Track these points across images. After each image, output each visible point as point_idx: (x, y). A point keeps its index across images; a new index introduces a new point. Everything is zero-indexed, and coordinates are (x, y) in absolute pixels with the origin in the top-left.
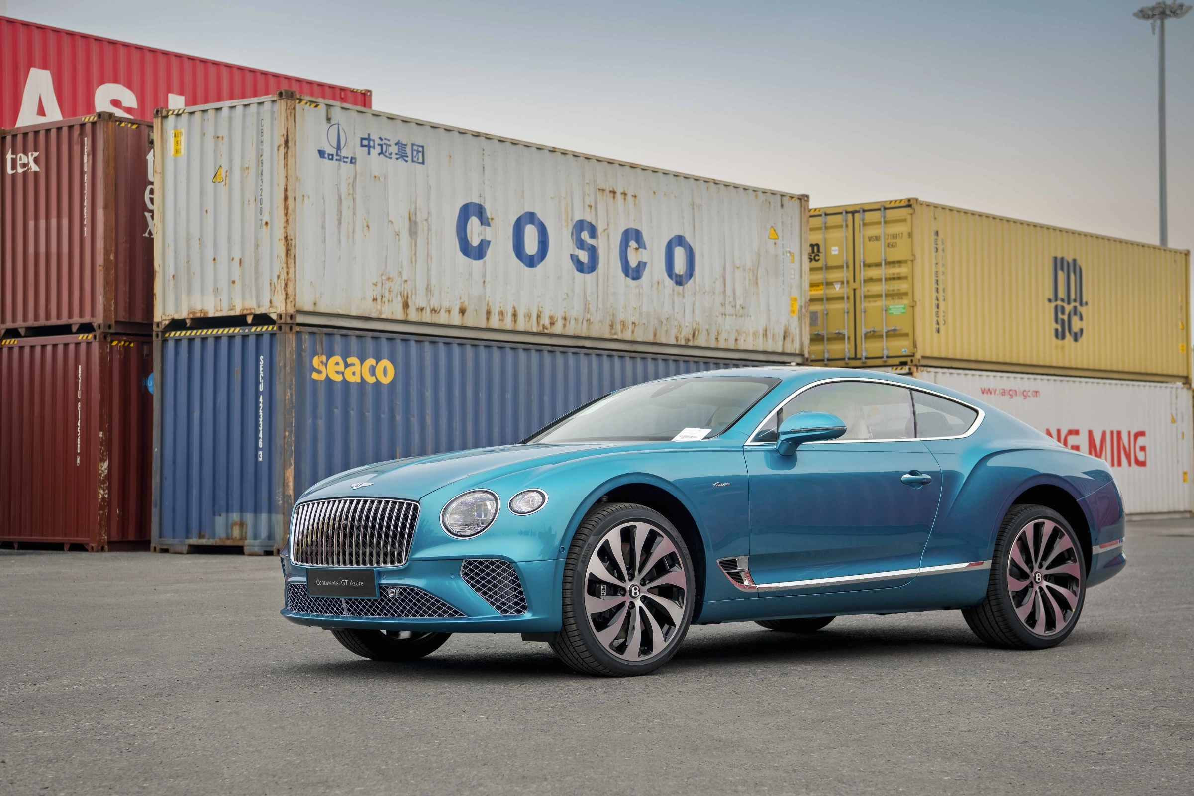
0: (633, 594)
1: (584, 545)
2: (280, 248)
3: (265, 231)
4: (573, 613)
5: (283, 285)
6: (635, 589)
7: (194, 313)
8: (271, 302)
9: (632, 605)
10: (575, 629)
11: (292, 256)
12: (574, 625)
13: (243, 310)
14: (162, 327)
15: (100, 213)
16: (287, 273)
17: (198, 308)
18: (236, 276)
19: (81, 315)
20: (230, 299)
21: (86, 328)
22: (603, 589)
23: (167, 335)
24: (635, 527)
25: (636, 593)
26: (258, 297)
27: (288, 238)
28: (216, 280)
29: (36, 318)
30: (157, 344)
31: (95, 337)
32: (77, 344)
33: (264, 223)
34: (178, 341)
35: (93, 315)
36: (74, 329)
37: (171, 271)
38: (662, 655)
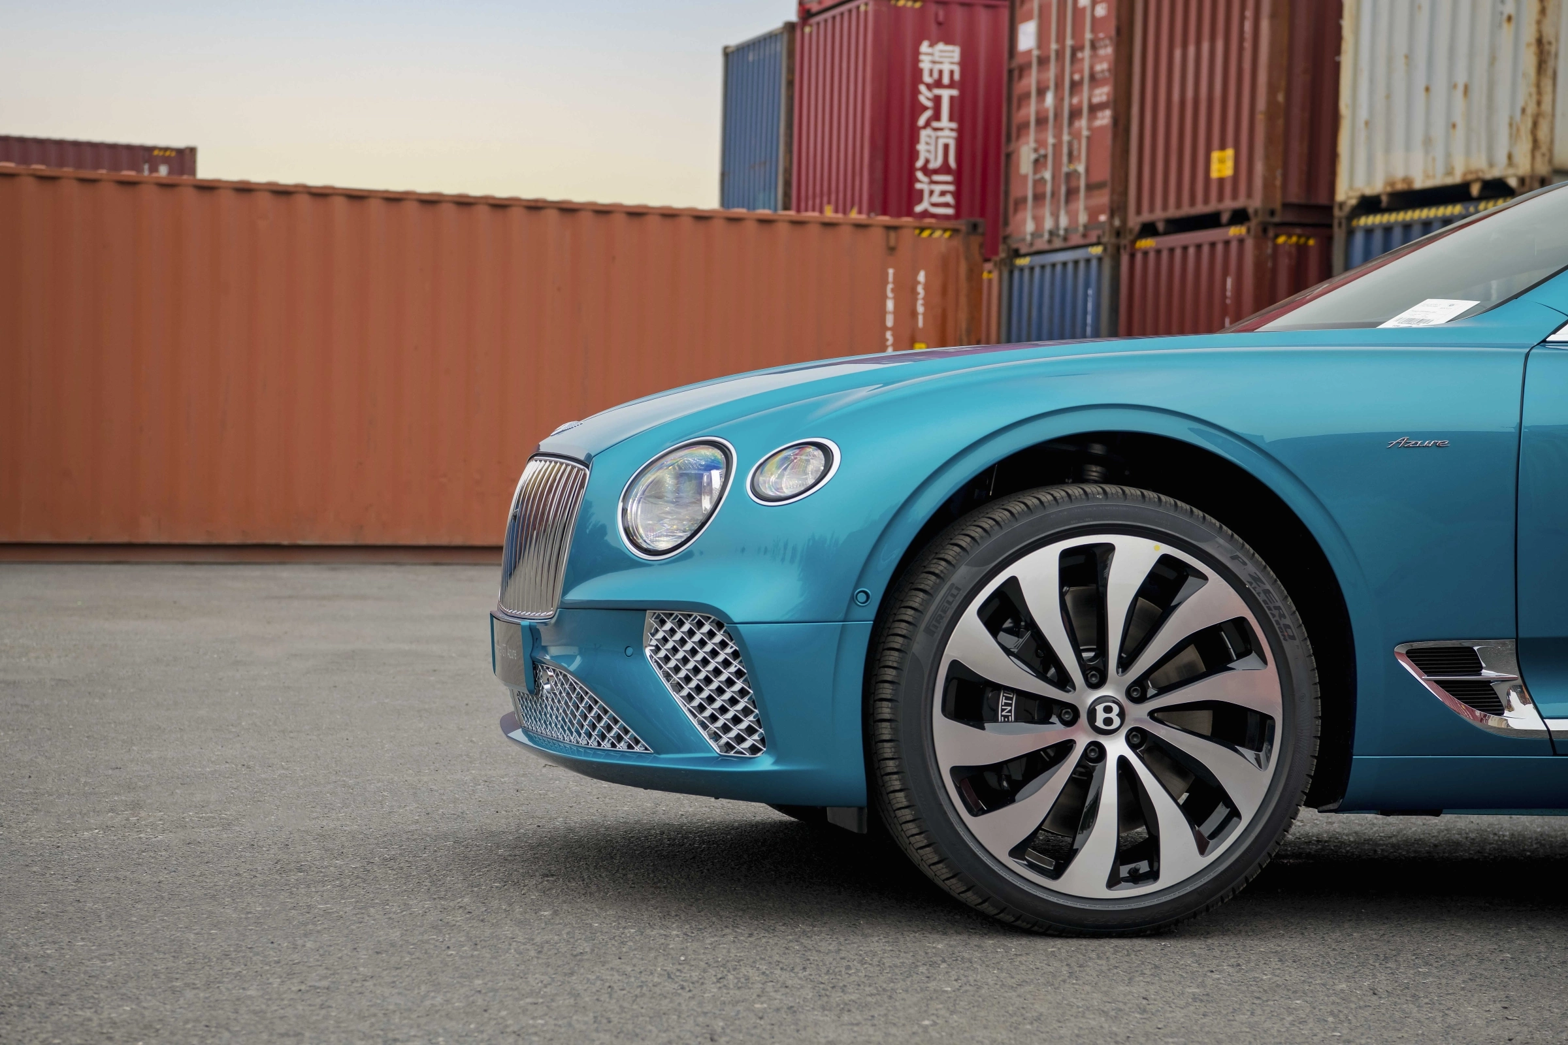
0: (1099, 723)
1: (937, 587)
2: (1529, 59)
3: (1507, 31)
4: (897, 762)
5: (1529, 124)
6: (1108, 710)
7: (1392, 184)
8: (1510, 157)
9: (1097, 753)
10: (905, 803)
11: (1550, 72)
12: (901, 794)
13: (1465, 174)
14: (1347, 209)
15: (1265, 25)
16: (1539, 103)
17: (1399, 173)
18: (1459, 119)
19: (1235, 196)
20: (1448, 155)
21: (1240, 217)
22: (1006, 706)
23: (1354, 223)
24: (1110, 548)
25: (1108, 721)
26: (1490, 149)
27: (1545, 40)
28: (1428, 124)
29: (1179, 205)
30: (1339, 235)
31: (1249, 231)
32: (1227, 243)
33: (1505, 16)
34: (1369, 231)
35: (1249, 195)
36: (1225, 218)
37: (1363, 114)
38: (1189, 889)
